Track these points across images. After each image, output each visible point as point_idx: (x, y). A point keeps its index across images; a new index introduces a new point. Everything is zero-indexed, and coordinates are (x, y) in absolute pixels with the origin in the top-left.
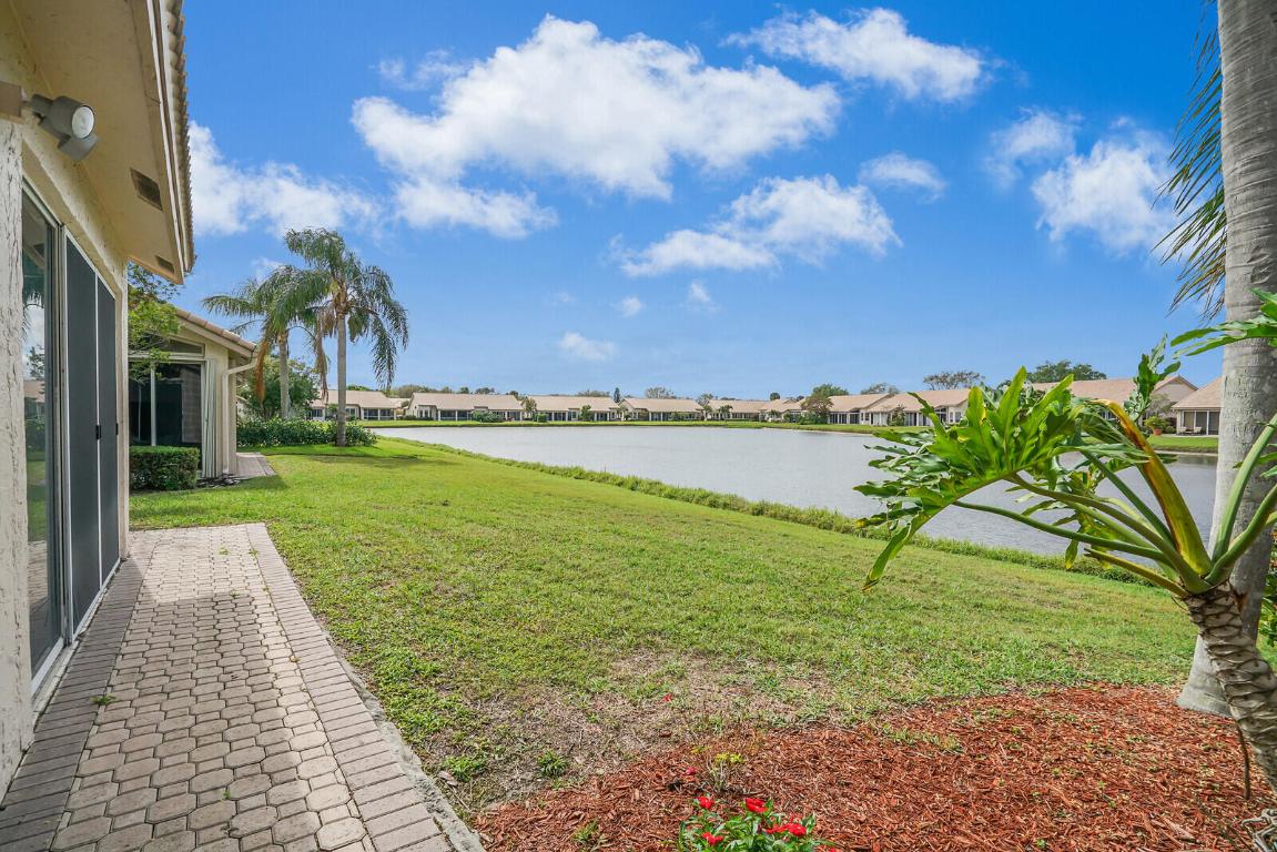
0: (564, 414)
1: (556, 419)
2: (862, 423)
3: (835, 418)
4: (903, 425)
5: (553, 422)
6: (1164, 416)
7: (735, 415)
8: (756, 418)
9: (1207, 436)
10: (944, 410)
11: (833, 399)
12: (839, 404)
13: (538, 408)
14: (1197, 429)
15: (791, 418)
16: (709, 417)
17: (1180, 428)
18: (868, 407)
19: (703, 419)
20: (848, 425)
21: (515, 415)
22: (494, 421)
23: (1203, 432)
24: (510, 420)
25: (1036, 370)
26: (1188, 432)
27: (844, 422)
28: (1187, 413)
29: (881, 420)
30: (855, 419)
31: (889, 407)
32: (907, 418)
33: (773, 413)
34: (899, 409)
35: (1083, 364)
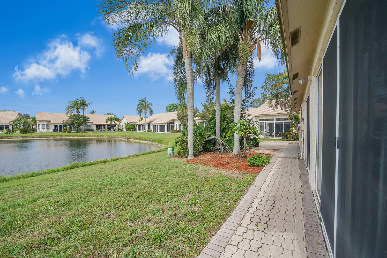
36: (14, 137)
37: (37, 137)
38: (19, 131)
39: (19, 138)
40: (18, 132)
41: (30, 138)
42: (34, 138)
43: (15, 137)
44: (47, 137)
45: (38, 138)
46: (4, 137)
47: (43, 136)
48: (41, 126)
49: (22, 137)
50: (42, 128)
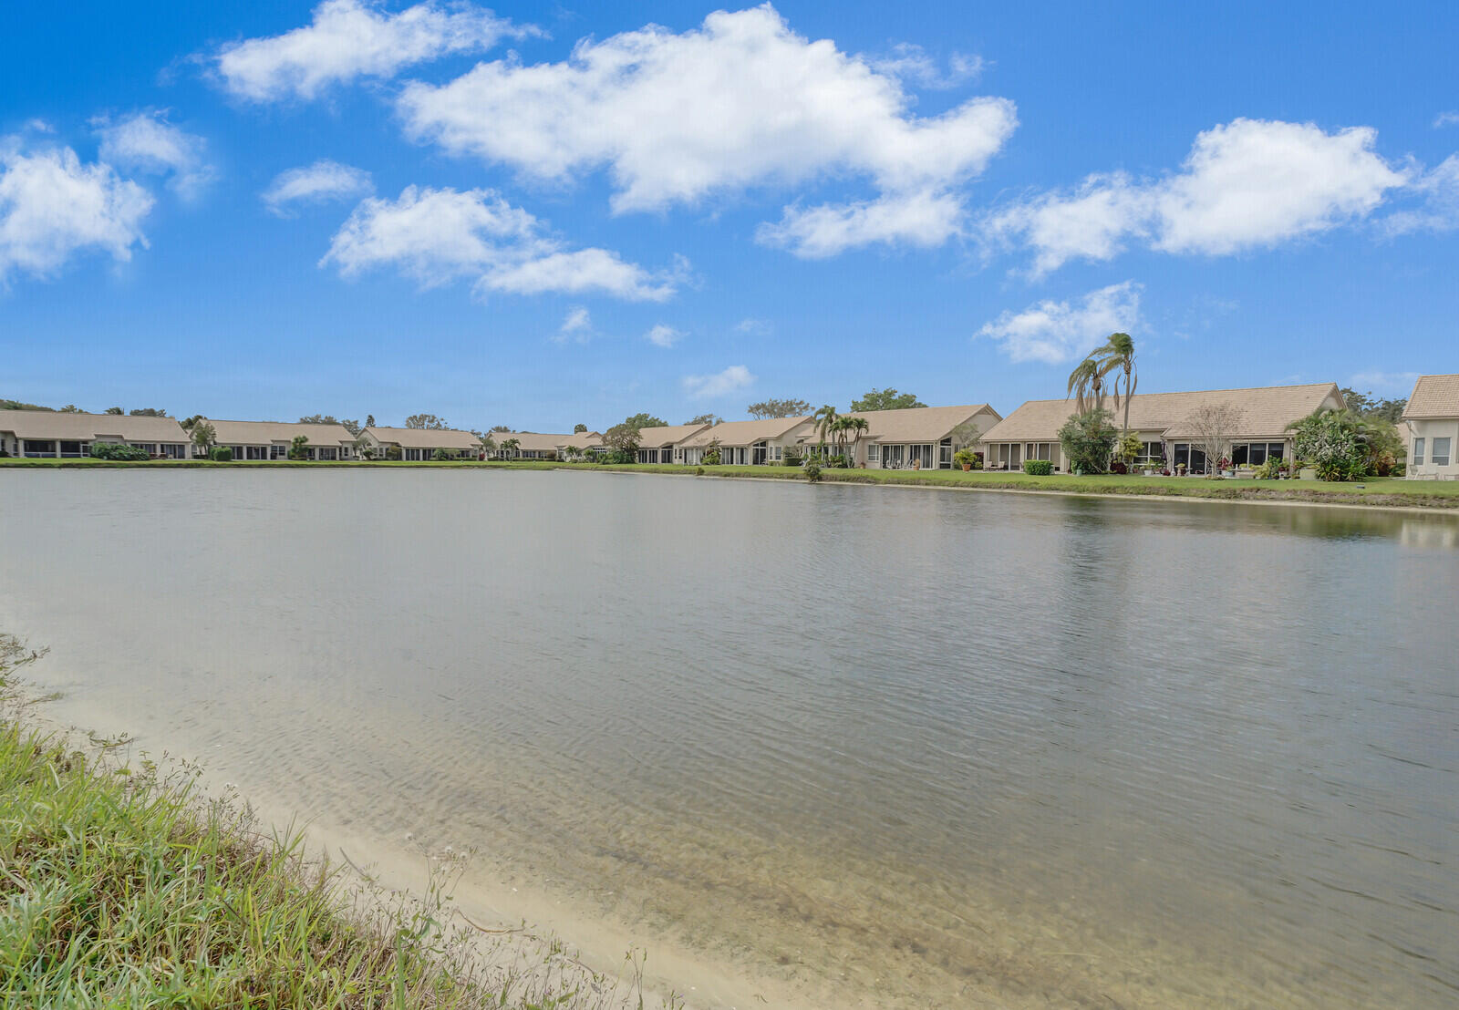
0: (264, 449)
1: (250, 457)
2: (676, 461)
3: (648, 455)
4: (718, 463)
5: (245, 461)
6: (973, 450)
7: (526, 453)
8: (552, 457)
9: (1010, 471)
10: (764, 444)
11: (642, 431)
12: (650, 439)
13: (217, 440)
14: (1001, 464)
15: (594, 456)
16: (492, 456)
17: (987, 464)
18: (683, 441)
19: (482, 458)
20: (659, 465)
21: (176, 449)
22: (132, 458)
23: (1006, 468)
24: (164, 456)
25: (862, 400)
26: (994, 467)
27: (654, 460)
28: (992, 445)
29: (694, 458)
30: (667, 458)
31: (703, 440)
32: (725, 455)
33: (571, 450)
34: (714, 444)
35: (909, 394)
36: (1282, 493)
37: (1380, 500)
38: (1314, 470)
39: (1299, 500)
40: (1308, 474)
41: (1346, 503)
42: (1365, 503)
43: (1283, 496)
44: (1436, 503)
45: (1387, 504)
46: (1244, 490)
47: (1415, 497)
48: (1428, 446)
49: (1310, 498)
50: (1435, 460)
